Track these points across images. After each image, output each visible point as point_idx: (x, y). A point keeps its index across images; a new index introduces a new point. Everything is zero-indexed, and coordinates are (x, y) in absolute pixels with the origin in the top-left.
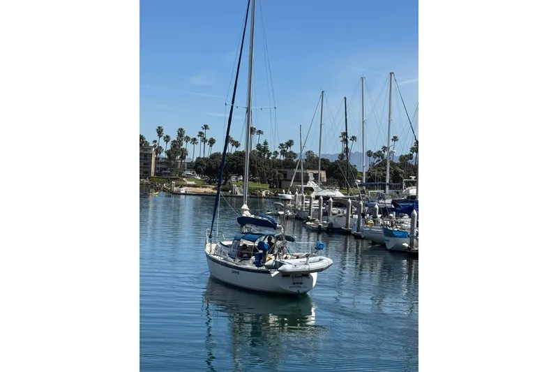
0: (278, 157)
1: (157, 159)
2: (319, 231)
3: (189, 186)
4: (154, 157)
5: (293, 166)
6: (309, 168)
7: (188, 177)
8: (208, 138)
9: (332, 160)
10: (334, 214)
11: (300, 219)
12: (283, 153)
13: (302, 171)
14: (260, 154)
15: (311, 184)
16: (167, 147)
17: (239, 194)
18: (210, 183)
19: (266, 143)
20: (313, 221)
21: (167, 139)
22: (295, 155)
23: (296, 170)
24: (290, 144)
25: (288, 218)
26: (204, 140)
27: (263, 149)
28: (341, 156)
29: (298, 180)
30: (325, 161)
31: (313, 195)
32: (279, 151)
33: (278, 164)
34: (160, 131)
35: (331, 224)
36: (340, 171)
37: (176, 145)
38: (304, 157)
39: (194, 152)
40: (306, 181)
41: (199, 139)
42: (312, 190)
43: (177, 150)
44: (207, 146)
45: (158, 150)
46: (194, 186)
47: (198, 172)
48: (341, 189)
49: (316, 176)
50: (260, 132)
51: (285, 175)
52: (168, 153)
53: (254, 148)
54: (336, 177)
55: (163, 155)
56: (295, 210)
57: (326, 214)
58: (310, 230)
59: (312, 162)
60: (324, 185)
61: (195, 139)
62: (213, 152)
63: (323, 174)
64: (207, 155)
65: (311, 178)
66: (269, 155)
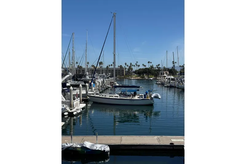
0: (156, 69)
1: (125, 71)
2: (168, 87)
3: (134, 77)
4: (125, 70)
5: (160, 71)
6: (164, 71)
7: (133, 75)
8: (138, 65)
9: (170, 69)
10: (171, 82)
11: (162, 84)
12: (157, 67)
13: (163, 72)
14: (151, 68)
15: (165, 75)
16: (128, 68)
17: (146, 79)
18: (139, 76)
19: (153, 65)
20: (166, 84)
21: (128, 66)
22: (160, 68)
23: (161, 72)
24: (159, 65)
25: (159, 84)
26: (137, 65)
27: (152, 67)
28: (173, 67)
29: (161, 74)
30: (168, 69)
31: (166, 78)
32: (156, 67)
33: (155, 71)
34: (126, 64)
35: (171, 85)
36: (172, 71)
37: (130, 67)
38: (163, 68)
39: (135, 69)
40: (164, 74)
41: (136, 65)
42: (165, 76)
43: (130, 68)
44: (138, 67)
45: (126, 69)
46: (135, 77)
47: (136, 74)
48: (173, 76)
49: (166, 73)
50: (151, 63)
51: (158, 73)
52: (128, 69)
53: (150, 67)
54: (171, 73)
55: (127, 70)
56: (161, 82)
57: (169, 82)
58: (165, 87)
59: (165, 69)
60: (168, 75)
61: (134, 65)
63: (168, 72)
64: (138, 69)
65: (165, 73)
66: (154, 68)
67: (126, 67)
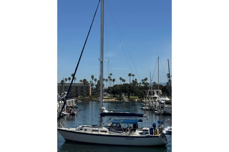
0: (141, 85)
1: (92, 88)
2: (159, 114)
3: (105, 99)
4: (91, 88)
5: (148, 88)
6: (154, 89)
7: (105, 95)
8: (112, 79)
9: (164, 85)
10: (166, 108)
11: (152, 110)
12: (143, 83)
13: (152, 90)
14: (134, 84)
15: (156, 95)
16: (96, 83)
17: (126, 101)
18: (114, 97)
19: (136, 80)
20: (157, 111)
21: (95, 80)
22: (148, 84)
23: (149, 90)
24: (146, 79)
25: (147, 110)
26: (111, 80)
27: (135, 82)
28: (168, 83)
29: (150, 94)
30: (161, 86)
31: (157, 100)
32: (142, 82)
33: (140, 88)
34: (92, 77)
35: (165, 111)
36: (167, 90)
37: (99, 82)
38: (152, 85)
39: (107, 85)
40: (154, 94)
41: (108, 79)
42: (156, 98)
43: (99, 85)
44: (112, 82)
45: (92, 85)
46: (108, 99)
47: (109, 93)
48: (168, 97)
49: (157, 92)
50: (133, 75)
51: (145, 92)
52: (96, 86)
53: (131, 82)
54: (166, 92)
55: (94, 87)
56: (149, 106)
57: (162, 107)
58: (157, 114)
59: (156, 86)
60: (161, 96)
61: (107, 80)
62: (114, 85)
63: (160, 91)
64: (112, 86)
65: (156, 93)
66: (138, 84)
67: (94, 82)
